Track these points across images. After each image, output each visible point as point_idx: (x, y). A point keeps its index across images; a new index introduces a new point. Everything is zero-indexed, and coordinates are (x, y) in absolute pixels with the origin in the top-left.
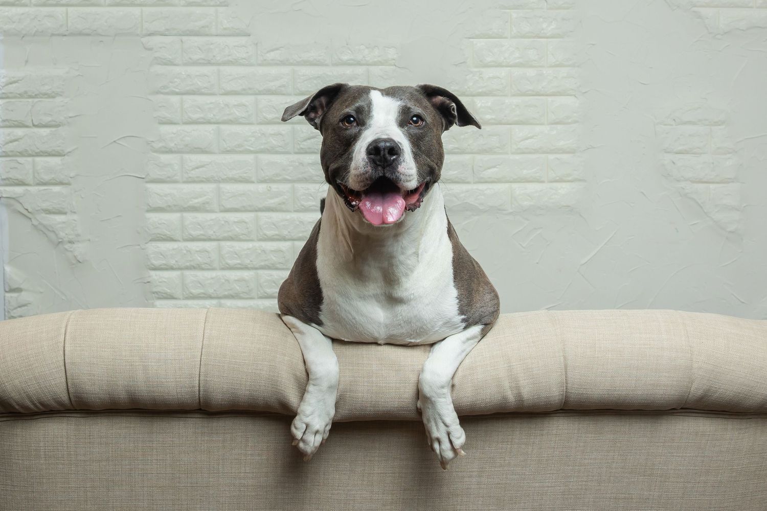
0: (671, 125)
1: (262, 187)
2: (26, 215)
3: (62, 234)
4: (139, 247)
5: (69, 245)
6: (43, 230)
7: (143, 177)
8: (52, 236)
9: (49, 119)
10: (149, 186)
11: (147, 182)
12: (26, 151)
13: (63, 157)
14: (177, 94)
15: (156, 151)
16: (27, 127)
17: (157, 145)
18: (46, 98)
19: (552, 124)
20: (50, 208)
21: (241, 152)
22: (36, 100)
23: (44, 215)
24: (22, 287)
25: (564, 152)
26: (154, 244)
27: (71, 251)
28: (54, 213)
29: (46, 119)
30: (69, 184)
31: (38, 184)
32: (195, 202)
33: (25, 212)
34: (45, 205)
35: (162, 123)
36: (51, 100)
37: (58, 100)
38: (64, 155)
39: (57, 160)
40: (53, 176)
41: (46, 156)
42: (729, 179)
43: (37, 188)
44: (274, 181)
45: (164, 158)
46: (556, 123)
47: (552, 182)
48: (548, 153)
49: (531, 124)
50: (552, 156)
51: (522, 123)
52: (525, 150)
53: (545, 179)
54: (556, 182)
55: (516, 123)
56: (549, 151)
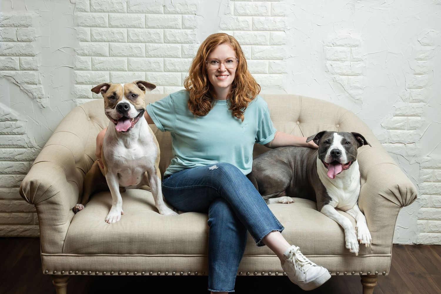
0: (332, 47)
1: (131, 73)
2: (17, 84)
3: (35, 94)
4: (72, 101)
5: (39, 99)
6: (27, 92)
7: (73, 67)
8: (30, 95)
9: (26, 38)
10: (76, 71)
11: (75, 70)
12: (16, 53)
13: (33, 57)
14: (88, 26)
15: (78, 55)
16: (15, 41)
17: (80, 52)
18: (24, 27)
19: (272, 45)
20: (29, 81)
21: (120, 56)
22: (19, 28)
23: (26, 85)
24: (17, 118)
25: (277, 59)
26: (79, 99)
27: (40, 102)
28: (31, 84)
29: (25, 38)
30: (37, 70)
31: (22, 70)
32: (98, 80)
33: (16, 83)
34: (26, 80)
35: (82, 41)
36: (26, 28)
37: (29, 28)
38: (34, 56)
39: (31, 58)
40: (29, 66)
41: (25, 56)
42: (358, 74)
43: (22, 71)
44: (136, 71)
45: (82, 58)
46: (274, 45)
47: (271, 73)
48: (269, 59)
49: (261, 45)
50: (271, 61)
51: (257, 44)
52: (258, 58)
53: (267, 72)
54: (273, 73)
55: (254, 44)
56: (270, 58)
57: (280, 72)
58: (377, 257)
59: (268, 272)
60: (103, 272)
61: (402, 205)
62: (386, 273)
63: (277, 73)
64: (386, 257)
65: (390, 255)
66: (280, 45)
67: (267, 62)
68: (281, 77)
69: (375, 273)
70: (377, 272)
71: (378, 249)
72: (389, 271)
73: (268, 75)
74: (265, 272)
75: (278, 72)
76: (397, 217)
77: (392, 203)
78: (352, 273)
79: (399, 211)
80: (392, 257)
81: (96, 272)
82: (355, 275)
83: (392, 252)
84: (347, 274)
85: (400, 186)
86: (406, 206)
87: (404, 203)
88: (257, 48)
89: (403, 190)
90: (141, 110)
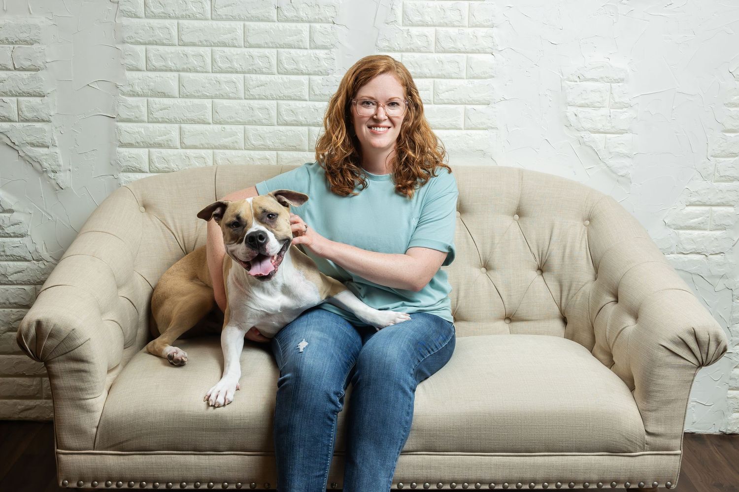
0: (576, 82)
1: (217, 127)
2: (12, 146)
3: (45, 164)
4: (112, 177)
5: (53, 174)
6: (31, 161)
7: (115, 117)
8: (37, 166)
9: (29, 63)
10: (119, 124)
11: (117, 121)
12: (11, 91)
13: (42, 98)
14: (141, 44)
15: (124, 94)
16: (10, 70)
17: (127, 89)
18: (25, 44)
19: (471, 78)
20: (34, 142)
21: (199, 97)
22: (16, 46)
23: (29, 147)
24: (13, 208)
25: (480, 103)
26: (125, 174)
27: (54, 179)
28: (38, 146)
29: (27, 64)
30: (49, 121)
31: (22, 121)
32: (159, 139)
34: (29, 139)
35: (130, 70)
36: (29, 46)
37: (35, 46)
38: (44, 96)
39: (38, 99)
40: (35, 114)
41: (28, 96)
42: (623, 130)
43: (21, 124)
44: (228, 123)
45: (131, 100)
46: (474, 78)
47: (468, 129)
48: (465, 104)
49: (452, 78)
50: (469, 107)
51: (444, 77)
52: (446, 101)
53: (462, 127)
54: (472, 129)
55: (438, 77)
56: (467, 102)
57: (484, 126)
58: (656, 456)
59: (463, 483)
60: (167, 483)
61: (701, 364)
62: (672, 484)
63: (480, 129)
64: (673, 457)
65: (679, 452)
66: (485, 78)
67: (461, 108)
68: (486, 135)
69: (653, 485)
70: (656, 483)
71: (659, 441)
72: (677, 481)
73: (464, 132)
74: (457, 483)
75: (481, 126)
76: (691, 385)
77: (682, 361)
78: (612, 485)
79: (694, 375)
80: (682, 455)
81: (154, 482)
82: (616, 487)
83: (682, 448)
84: (604, 487)
85: (697, 330)
86: (708, 365)
87: (704, 361)
88: (444, 83)
89: (703, 336)
90: (284, 240)
